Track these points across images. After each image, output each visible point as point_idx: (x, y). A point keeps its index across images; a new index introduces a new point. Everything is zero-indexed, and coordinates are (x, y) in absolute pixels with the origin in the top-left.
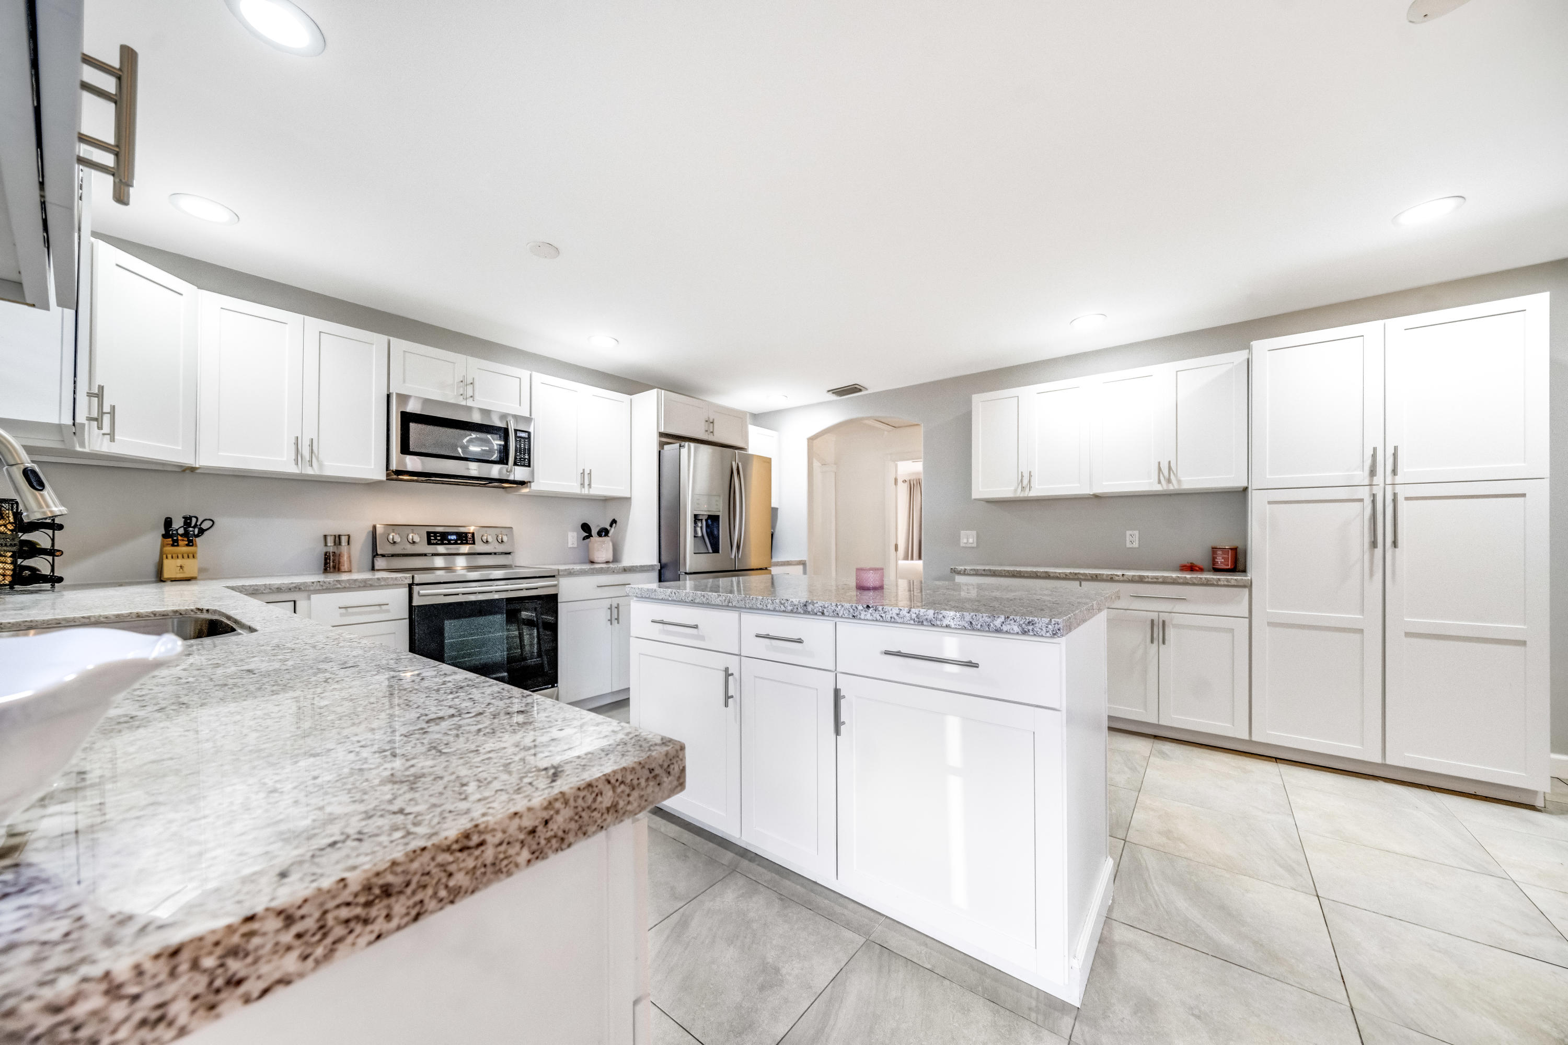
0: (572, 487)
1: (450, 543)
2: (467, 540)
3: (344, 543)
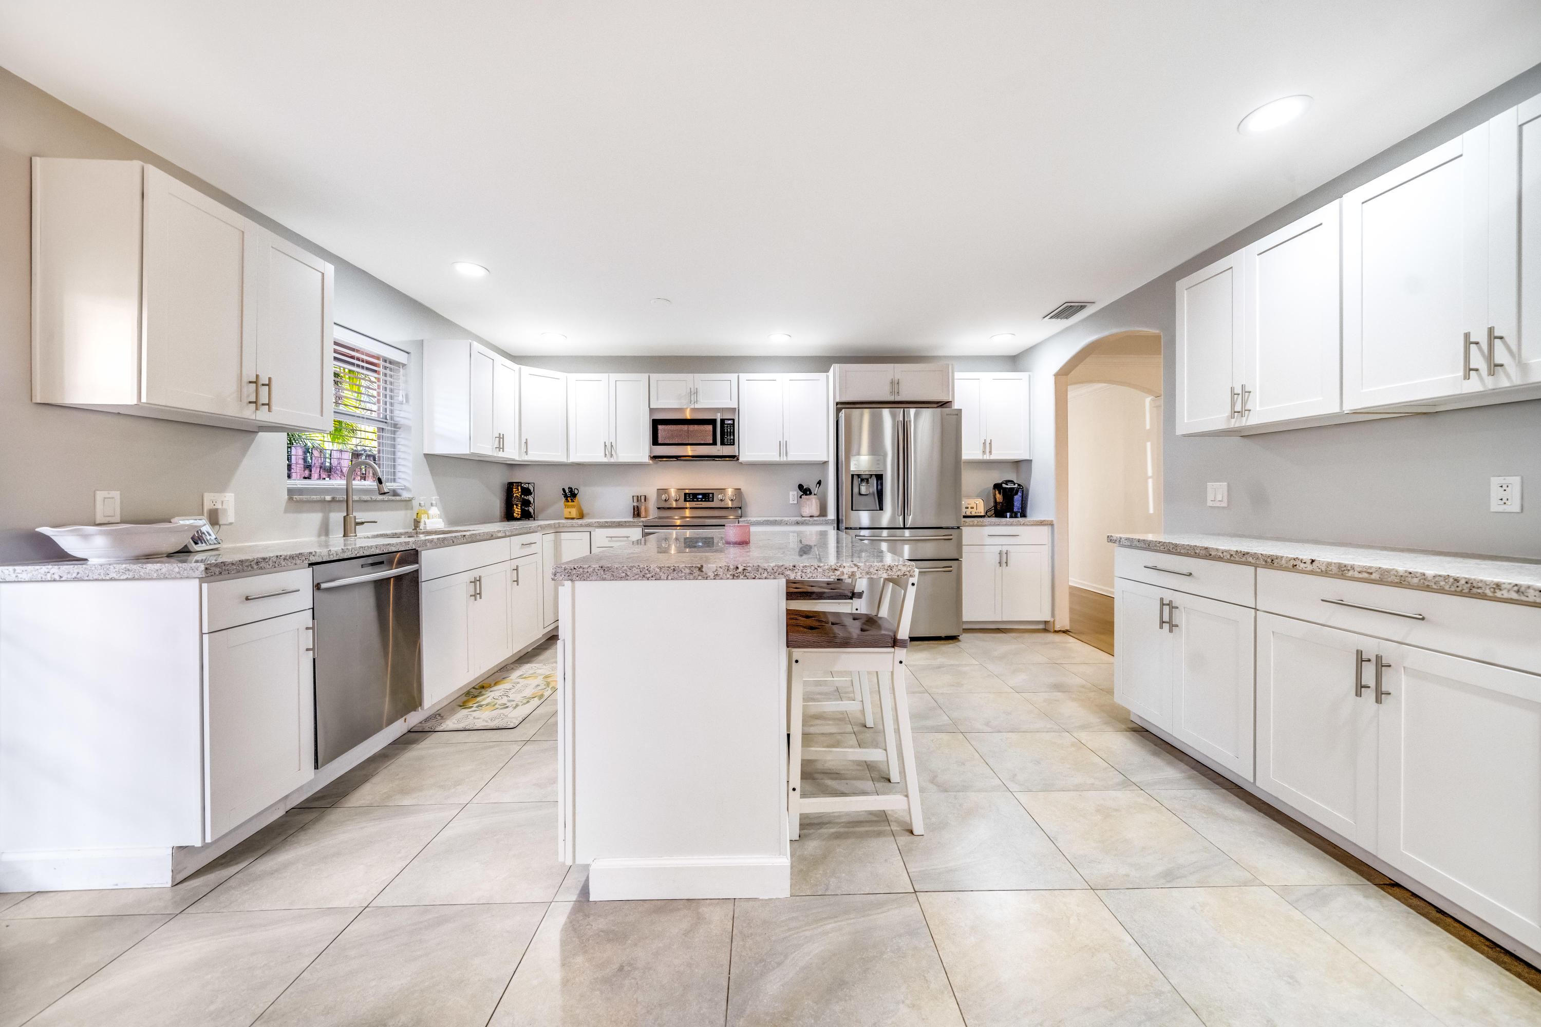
0: (772, 456)
1: (698, 501)
2: (709, 499)
3: (643, 500)
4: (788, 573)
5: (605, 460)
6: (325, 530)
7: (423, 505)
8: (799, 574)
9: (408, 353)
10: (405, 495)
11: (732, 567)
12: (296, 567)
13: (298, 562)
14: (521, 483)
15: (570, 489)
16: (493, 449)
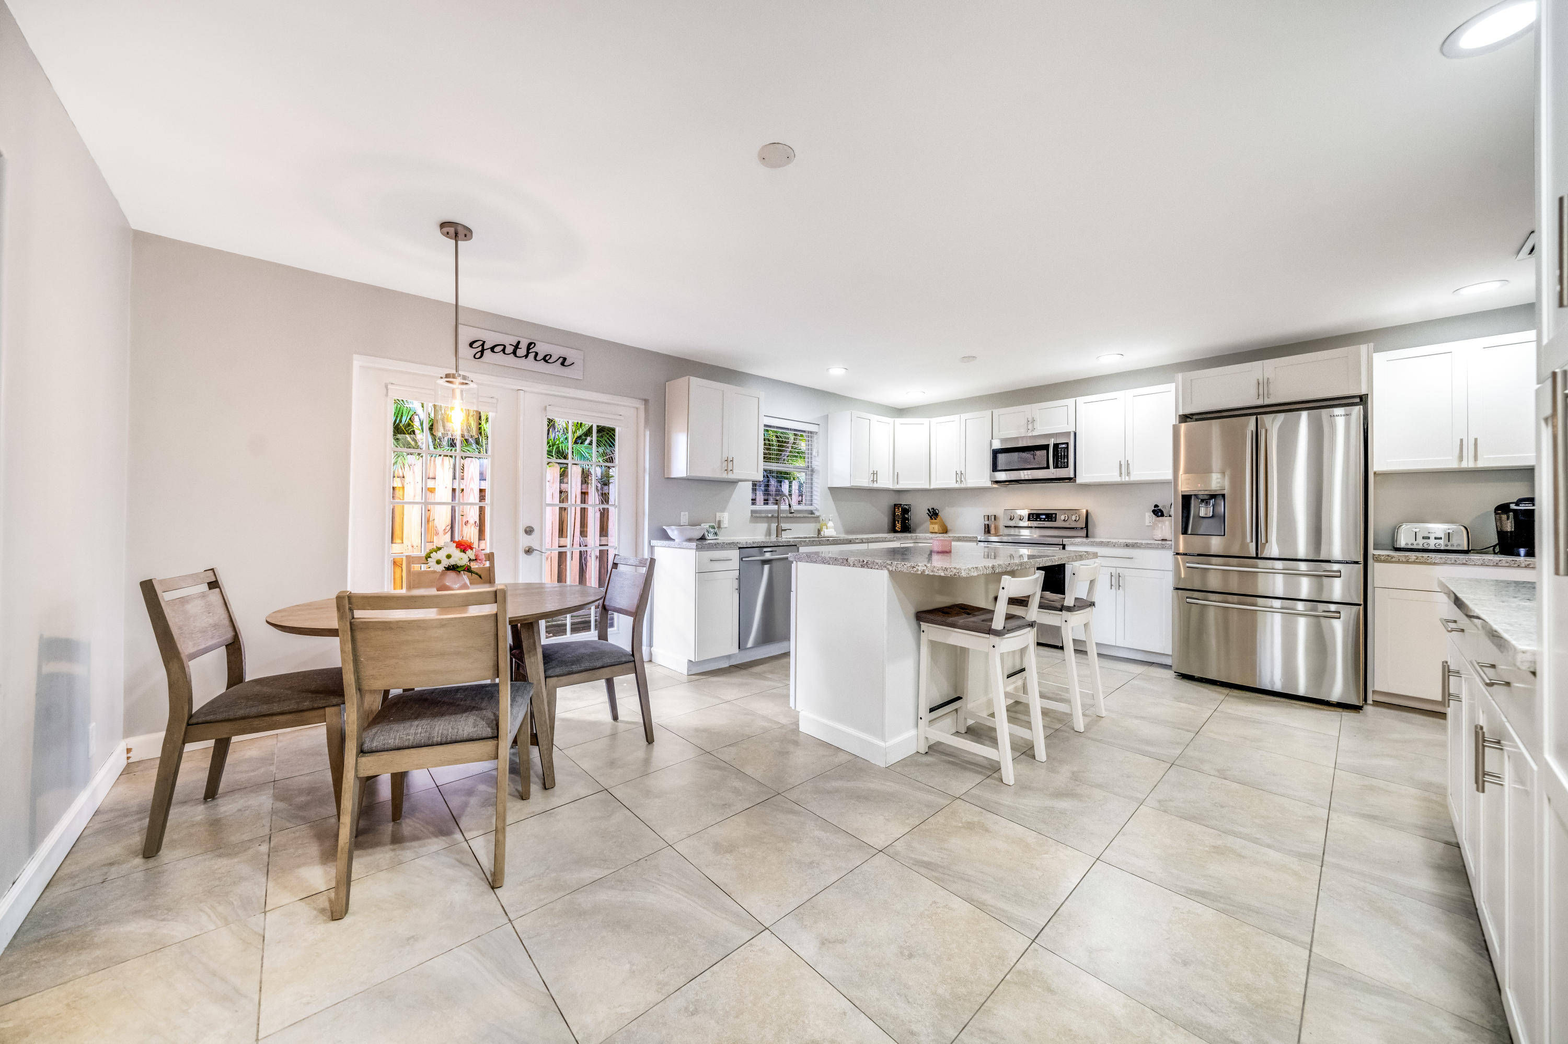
0: (1113, 476)
1: (1041, 521)
2: (1051, 519)
3: (993, 519)
4: (888, 567)
5: (957, 486)
6: (769, 533)
7: (824, 520)
8: (894, 568)
9: (818, 425)
10: (817, 514)
11: (861, 560)
12: (731, 548)
13: (732, 546)
14: (901, 505)
15: (933, 509)
16: (869, 482)
